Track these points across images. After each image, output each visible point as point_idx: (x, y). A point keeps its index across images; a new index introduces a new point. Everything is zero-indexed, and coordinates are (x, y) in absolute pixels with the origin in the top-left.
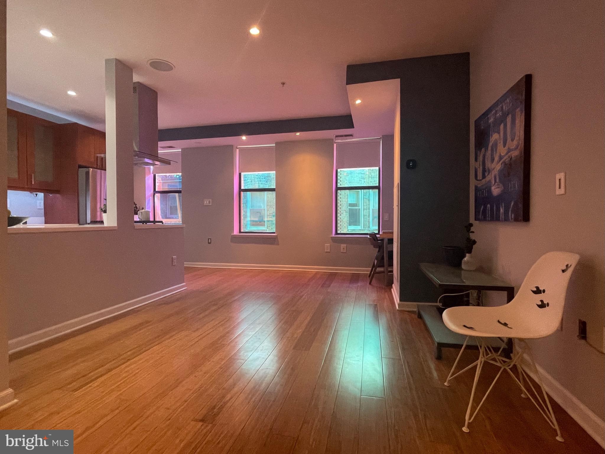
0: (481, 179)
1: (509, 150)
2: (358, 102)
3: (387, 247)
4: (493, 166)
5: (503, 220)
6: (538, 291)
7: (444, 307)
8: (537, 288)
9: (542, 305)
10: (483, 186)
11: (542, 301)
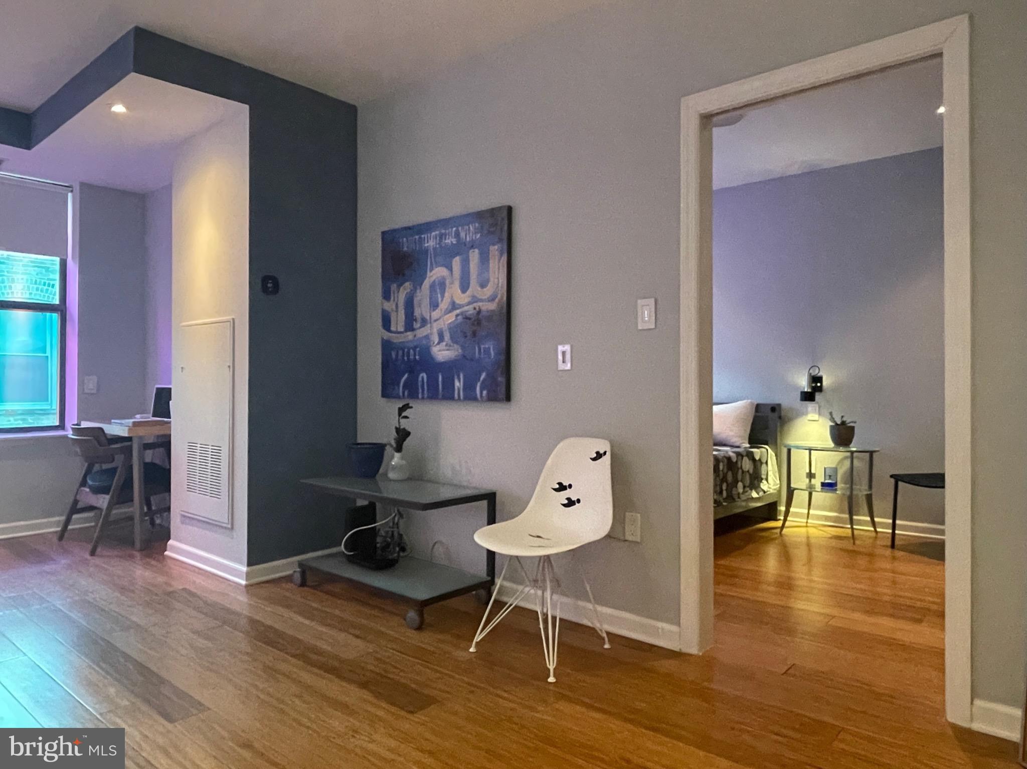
0: (402, 330)
1: (475, 299)
2: (119, 108)
3: (141, 457)
4: (436, 314)
5: (462, 398)
6: (562, 488)
7: (352, 553)
8: (560, 484)
9: (570, 503)
10: (407, 342)
11: (568, 499)
